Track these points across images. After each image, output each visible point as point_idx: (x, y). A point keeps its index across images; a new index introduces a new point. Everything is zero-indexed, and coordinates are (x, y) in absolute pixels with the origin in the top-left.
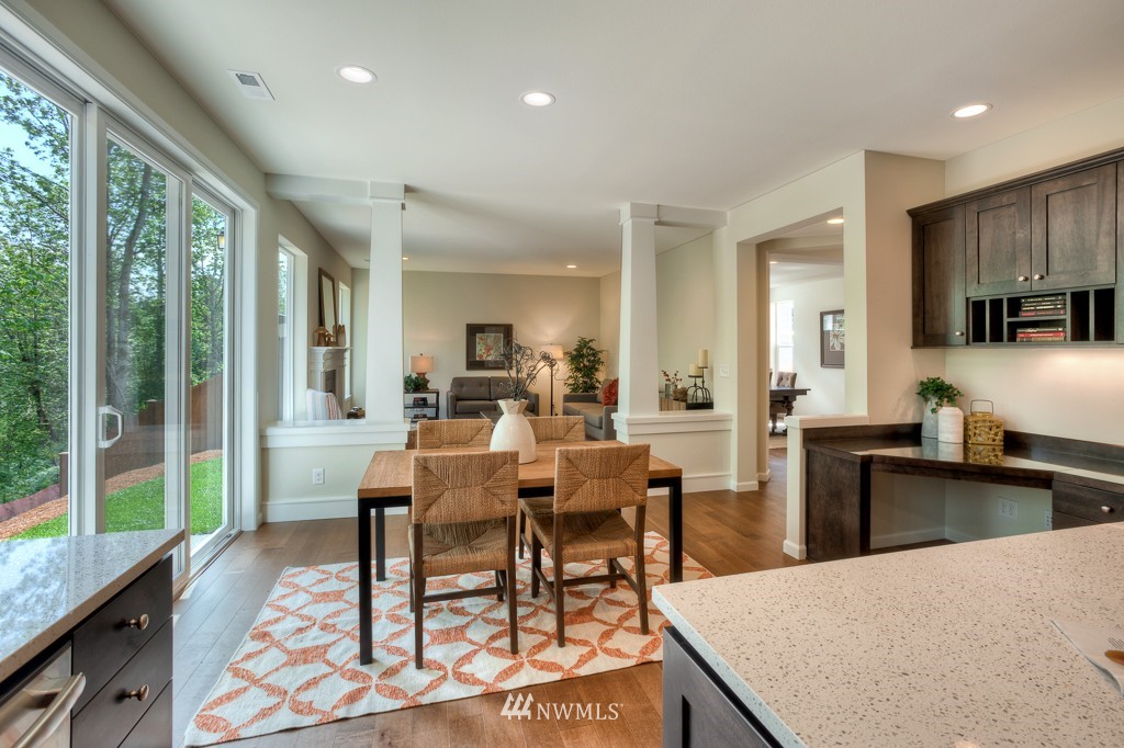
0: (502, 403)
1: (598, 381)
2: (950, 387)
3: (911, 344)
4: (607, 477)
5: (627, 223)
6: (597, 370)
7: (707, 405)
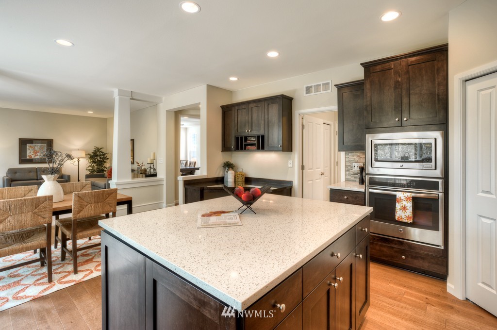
0: (44, 177)
1: (105, 167)
2: (231, 164)
3: (221, 150)
4: (98, 203)
5: (117, 98)
6: (105, 162)
7: (155, 175)
